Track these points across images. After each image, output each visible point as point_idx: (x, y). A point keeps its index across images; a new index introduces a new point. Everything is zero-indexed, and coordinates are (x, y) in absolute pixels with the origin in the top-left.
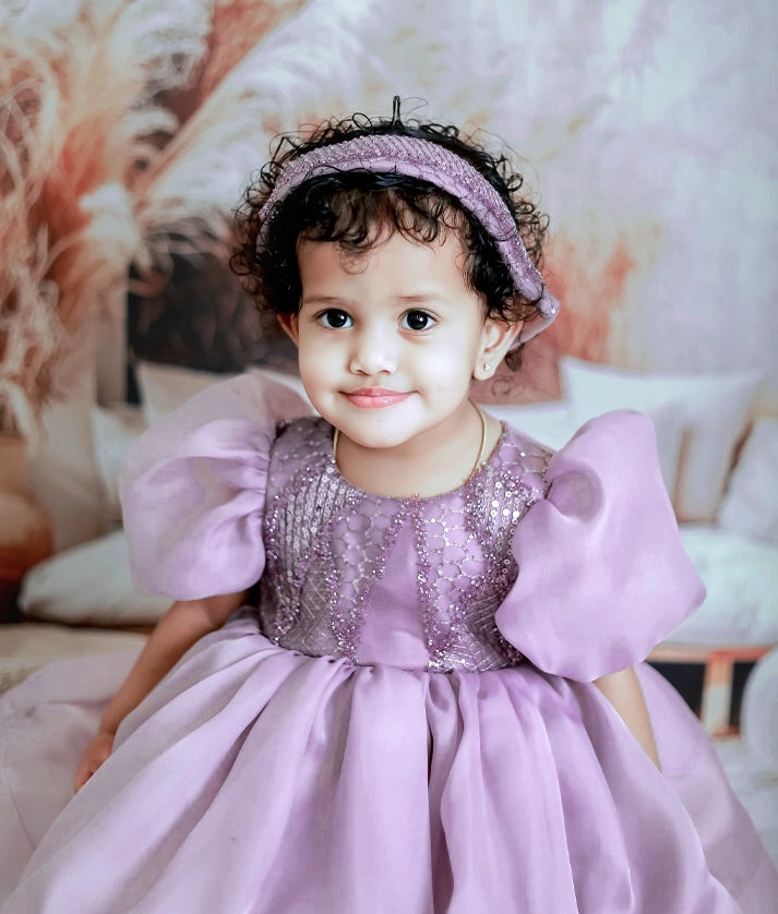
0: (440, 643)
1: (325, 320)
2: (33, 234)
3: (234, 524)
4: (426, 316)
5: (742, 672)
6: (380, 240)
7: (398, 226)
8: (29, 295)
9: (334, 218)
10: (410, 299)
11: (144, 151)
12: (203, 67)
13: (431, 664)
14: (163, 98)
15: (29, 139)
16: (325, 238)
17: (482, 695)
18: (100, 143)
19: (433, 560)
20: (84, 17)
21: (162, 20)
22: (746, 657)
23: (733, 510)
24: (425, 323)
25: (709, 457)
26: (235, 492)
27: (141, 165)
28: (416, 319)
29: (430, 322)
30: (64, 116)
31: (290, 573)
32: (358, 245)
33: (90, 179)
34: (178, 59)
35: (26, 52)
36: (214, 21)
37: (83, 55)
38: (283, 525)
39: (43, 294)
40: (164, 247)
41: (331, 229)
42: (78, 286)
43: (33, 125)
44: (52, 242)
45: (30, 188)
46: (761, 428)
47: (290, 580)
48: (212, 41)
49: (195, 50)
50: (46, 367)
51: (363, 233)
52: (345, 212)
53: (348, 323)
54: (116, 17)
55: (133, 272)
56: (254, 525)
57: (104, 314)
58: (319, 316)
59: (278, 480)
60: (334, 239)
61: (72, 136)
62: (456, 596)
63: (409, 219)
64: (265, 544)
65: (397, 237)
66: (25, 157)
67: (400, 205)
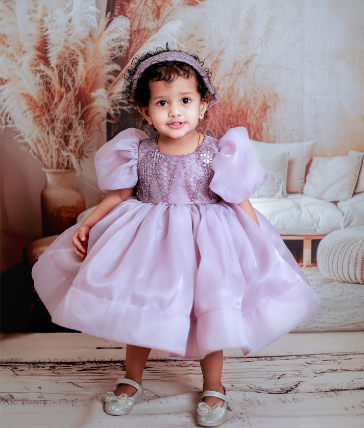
0: (193, 196)
1: (159, 104)
2: (76, 104)
3: (129, 169)
4: (187, 99)
5: (315, 243)
6: (175, 79)
7: (179, 75)
8: (76, 124)
9: (160, 74)
10: (184, 94)
11: (111, 77)
12: (128, 50)
13: (191, 203)
14: (116, 60)
15: (75, 75)
16: (159, 80)
17: (206, 210)
18: (97, 75)
19: (188, 172)
20: (90, 35)
21: (115, 36)
22: (317, 238)
23: (307, 188)
24: (187, 101)
25: (298, 171)
26: (128, 160)
27: (110, 81)
28: (185, 100)
29: (189, 101)
30: (85, 67)
31: (146, 182)
32: (168, 80)
33: (94, 87)
34: (121, 47)
35: (73, 48)
36: (131, 35)
37: (91, 48)
38: (143, 168)
39: (80, 124)
40: (118, 108)
41: (160, 77)
42: (91, 121)
43: (75, 70)
44: (83, 107)
45: (75, 90)
46: (315, 159)
47: (146, 184)
48: (131, 42)
49: (126, 44)
50: (81, 147)
51: (170, 77)
52: (164, 73)
53: (166, 104)
54: (101, 35)
55: (109, 116)
56: (135, 168)
57: (100, 130)
58: (157, 103)
59: (142, 155)
60: (162, 80)
61: (88, 73)
62: (196, 182)
63: (181, 73)
64: (138, 175)
65: (179, 77)
66: (73, 81)
67: (178, 69)
